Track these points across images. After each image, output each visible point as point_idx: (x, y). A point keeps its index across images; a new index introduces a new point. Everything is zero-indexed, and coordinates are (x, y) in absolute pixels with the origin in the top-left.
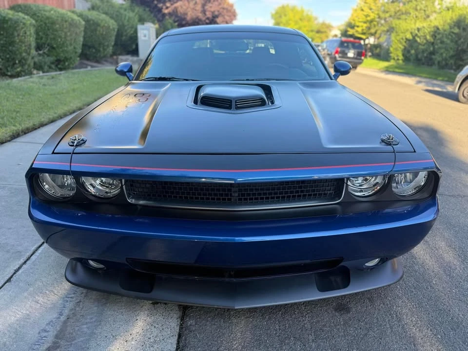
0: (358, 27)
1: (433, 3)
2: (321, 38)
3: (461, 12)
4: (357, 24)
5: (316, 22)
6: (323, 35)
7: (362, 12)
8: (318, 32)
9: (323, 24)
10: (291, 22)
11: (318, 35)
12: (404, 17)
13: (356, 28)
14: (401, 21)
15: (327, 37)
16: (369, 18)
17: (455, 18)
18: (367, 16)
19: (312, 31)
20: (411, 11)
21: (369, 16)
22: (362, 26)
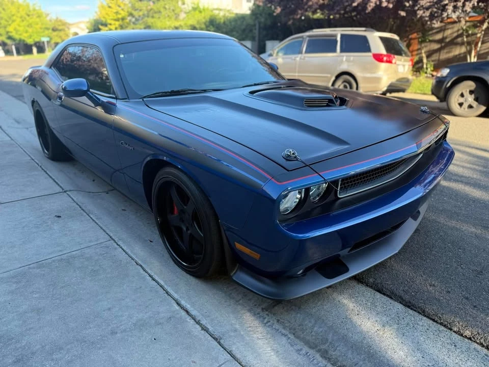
0: (110, 24)
1: (177, 2)
2: (60, 37)
3: (211, 13)
4: (109, 21)
5: (48, 18)
6: (62, 34)
7: (110, 10)
8: (54, 30)
9: (57, 20)
10: (14, 18)
11: (55, 33)
12: (156, 15)
13: (109, 26)
14: (155, 19)
15: (67, 35)
16: (120, 16)
17: (208, 18)
18: (117, 13)
19: (48, 29)
20: (162, 10)
21: (120, 14)
22: (115, 24)
